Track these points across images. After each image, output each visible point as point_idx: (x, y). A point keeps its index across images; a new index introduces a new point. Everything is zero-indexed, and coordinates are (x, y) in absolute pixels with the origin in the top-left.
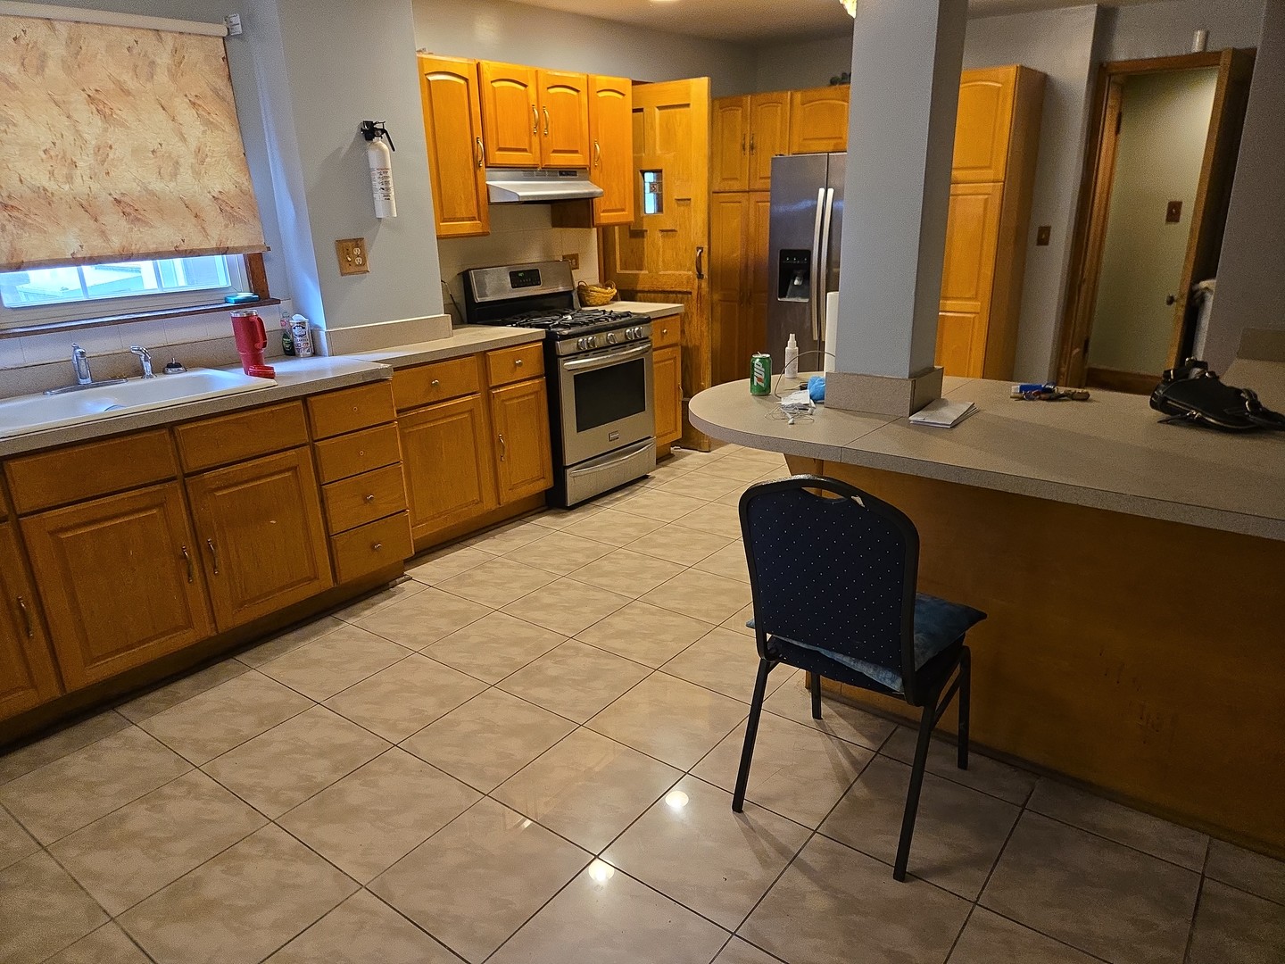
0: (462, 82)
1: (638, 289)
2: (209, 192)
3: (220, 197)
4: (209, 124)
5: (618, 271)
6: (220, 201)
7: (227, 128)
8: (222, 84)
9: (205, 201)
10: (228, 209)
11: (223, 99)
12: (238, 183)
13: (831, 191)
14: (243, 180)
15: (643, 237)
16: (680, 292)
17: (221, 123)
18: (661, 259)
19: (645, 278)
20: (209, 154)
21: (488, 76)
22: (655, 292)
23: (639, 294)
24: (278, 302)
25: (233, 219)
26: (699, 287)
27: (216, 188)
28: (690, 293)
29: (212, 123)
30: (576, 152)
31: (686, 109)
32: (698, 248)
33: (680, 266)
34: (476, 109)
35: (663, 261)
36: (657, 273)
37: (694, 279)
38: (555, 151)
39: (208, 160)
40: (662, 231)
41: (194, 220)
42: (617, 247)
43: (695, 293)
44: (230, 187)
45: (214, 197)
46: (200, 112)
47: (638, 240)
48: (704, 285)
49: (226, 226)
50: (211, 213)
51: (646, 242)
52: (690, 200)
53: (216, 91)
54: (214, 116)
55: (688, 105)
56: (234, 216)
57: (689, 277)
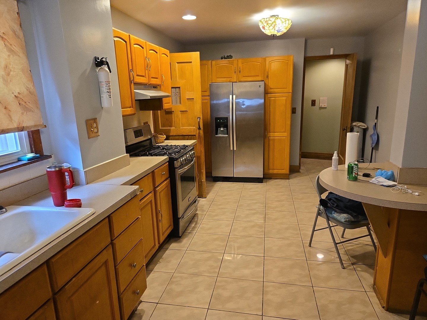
0: (125, 43)
1: (170, 135)
2: (13, 93)
3: (19, 96)
4: (11, 51)
5: (160, 128)
6: (19, 99)
7: (21, 55)
8: (17, 27)
9: (11, 98)
10: (23, 103)
11: (19, 38)
12: (28, 87)
13: (234, 96)
14: (30, 86)
15: (172, 114)
16: (190, 135)
17: (18, 52)
18: (181, 122)
19: (173, 131)
20: (12, 69)
21: (133, 42)
22: (178, 136)
23: (171, 137)
24: (50, 157)
25: (26, 109)
26: (199, 133)
27: (17, 90)
28: (195, 135)
29: (13, 51)
30: (157, 78)
31: (191, 64)
32: (198, 118)
33: (190, 125)
34: (129, 56)
35: (182, 123)
36: (179, 128)
37: (197, 130)
38: (152, 78)
39: (12, 73)
40: (180, 111)
41: (4, 110)
42: (160, 118)
43: (197, 136)
44: (24, 90)
45: (15, 96)
46: (6, 43)
47: (170, 115)
48: (201, 132)
49: (22, 114)
50: (14, 106)
51: (173, 116)
52: (193, 99)
53: (14, 32)
54: (14, 47)
55: (191, 62)
56: (26, 108)
57: (194, 129)
